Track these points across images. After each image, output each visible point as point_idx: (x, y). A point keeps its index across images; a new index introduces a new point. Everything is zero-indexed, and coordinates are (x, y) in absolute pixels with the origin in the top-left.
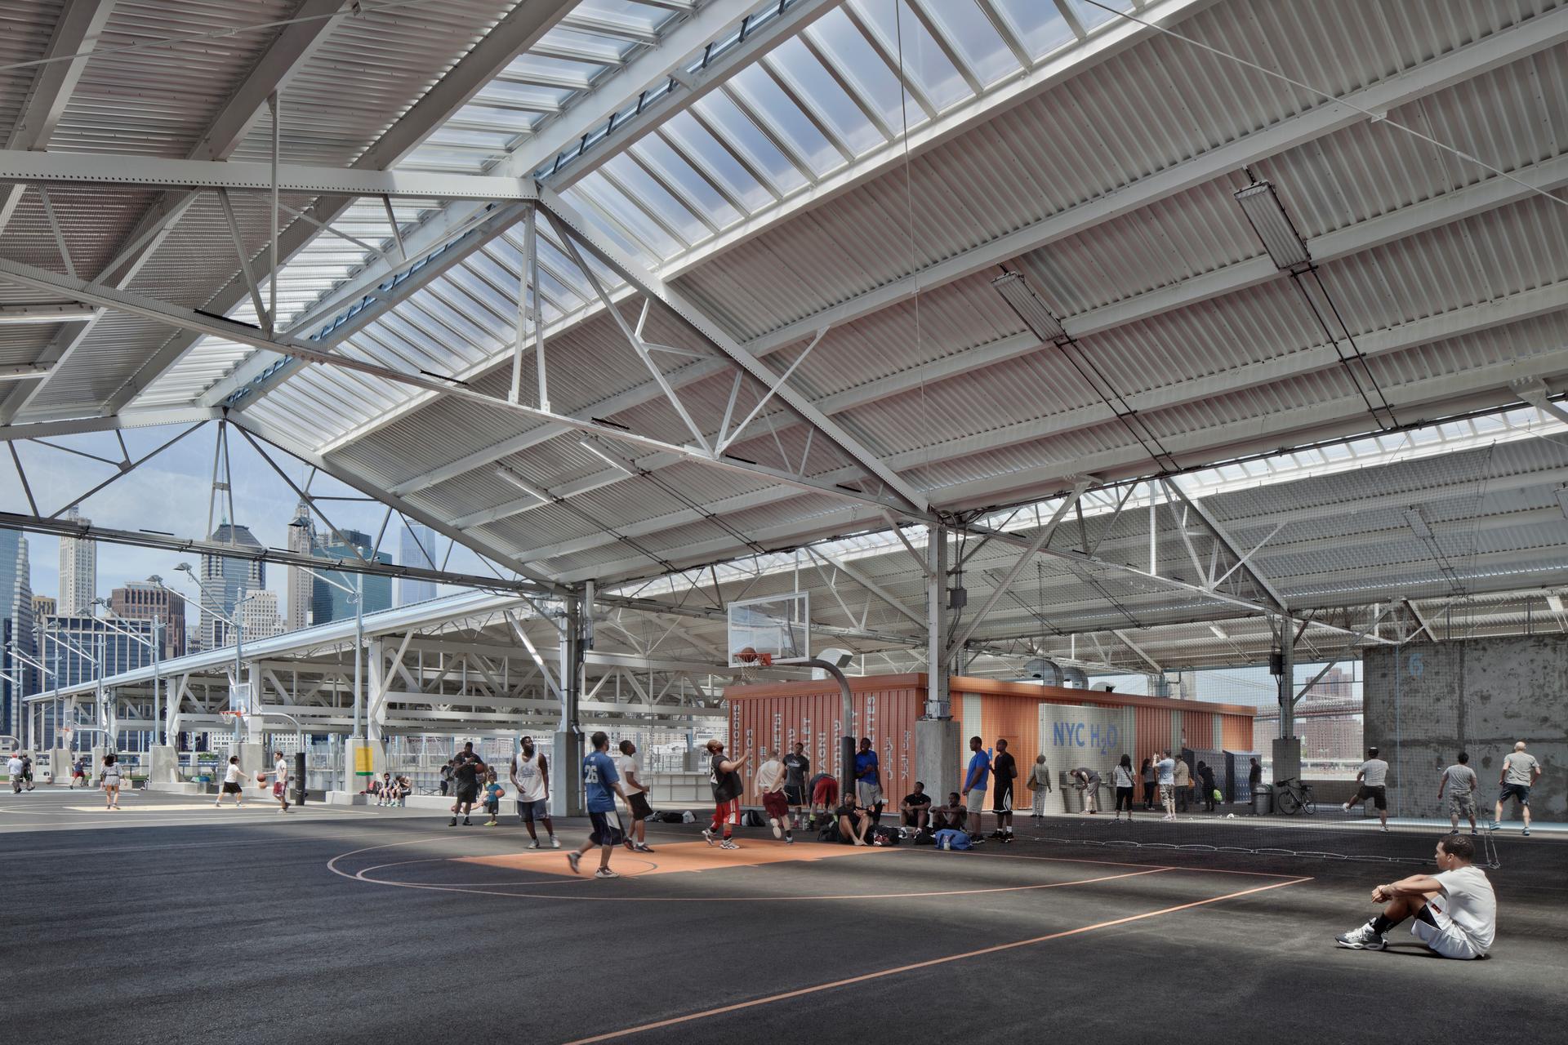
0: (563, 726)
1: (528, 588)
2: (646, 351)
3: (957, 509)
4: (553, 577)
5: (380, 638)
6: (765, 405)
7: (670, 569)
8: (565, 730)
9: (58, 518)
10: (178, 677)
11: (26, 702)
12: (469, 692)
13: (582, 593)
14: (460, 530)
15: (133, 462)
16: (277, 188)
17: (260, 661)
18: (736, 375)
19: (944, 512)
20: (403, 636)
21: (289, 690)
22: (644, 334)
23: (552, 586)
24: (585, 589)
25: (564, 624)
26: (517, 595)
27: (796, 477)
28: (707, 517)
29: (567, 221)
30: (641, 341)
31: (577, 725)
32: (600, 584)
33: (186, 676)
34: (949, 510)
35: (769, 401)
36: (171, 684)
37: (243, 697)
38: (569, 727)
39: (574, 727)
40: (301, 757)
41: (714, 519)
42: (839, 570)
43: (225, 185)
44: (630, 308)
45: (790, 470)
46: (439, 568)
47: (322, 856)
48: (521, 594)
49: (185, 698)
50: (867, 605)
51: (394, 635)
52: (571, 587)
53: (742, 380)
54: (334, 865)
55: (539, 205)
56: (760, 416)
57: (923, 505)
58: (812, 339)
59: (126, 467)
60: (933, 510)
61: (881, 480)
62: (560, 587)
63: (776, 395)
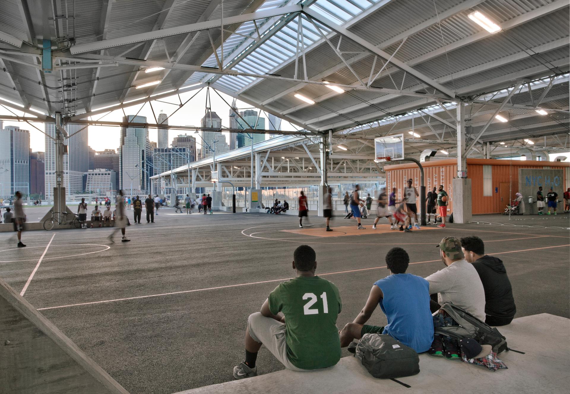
0: (322, 183)
1: (308, 134)
2: (341, 54)
3: (469, 95)
4: (317, 129)
5: (259, 153)
6: (386, 66)
7: (359, 124)
8: (323, 185)
9: (163, 124)
10: (195, 169)
11: (150, 179)
12: (291, 171)
13: (327, 135)
14: (284, 115)
15: (183, 104)
16: (223, 25)
17: (221, 162)
18: (375, 57)
19: (463, 97)
20: (266, 152)
21: (230, 172)
22: (340, 49)
23: (317, 132)
24: (328, 133)
25: (321, 146)
26: (304, 136)
27: (399, 91)
28: (370, 105)
29: (312, 15)
30: (339, 51)
31: (327, 183)
32: (333, 130)
33: (198, 169)
34: (466, 96)
35: (388, 64)
36: (193, 172)
37: (215, 176)
38: (324, 184)
39: (326, 184)
40: (234, 196)
41: (373, 106)
42: (431, 116)
43: (208, 28)
44: (334, 40)
45: (397, 88)
46: (277, 130)
47: (240, 229)
48: (305, 136)
49: (198, 176)
50: (444, 130)
51: (264, 152)
52: (324, 132)
53: (377, 59)
54: (244, 232)
55: (302, 12)
56: (385, 69)
57: (453, 96)
58: (401, 42)
59: (181, 105)
60: (458, 97)
61: (435, 88)
62: (320, 133)
63: (390, 62)
